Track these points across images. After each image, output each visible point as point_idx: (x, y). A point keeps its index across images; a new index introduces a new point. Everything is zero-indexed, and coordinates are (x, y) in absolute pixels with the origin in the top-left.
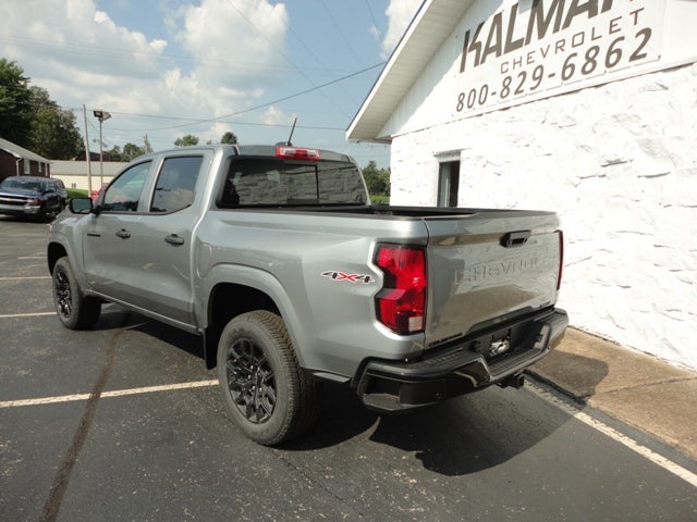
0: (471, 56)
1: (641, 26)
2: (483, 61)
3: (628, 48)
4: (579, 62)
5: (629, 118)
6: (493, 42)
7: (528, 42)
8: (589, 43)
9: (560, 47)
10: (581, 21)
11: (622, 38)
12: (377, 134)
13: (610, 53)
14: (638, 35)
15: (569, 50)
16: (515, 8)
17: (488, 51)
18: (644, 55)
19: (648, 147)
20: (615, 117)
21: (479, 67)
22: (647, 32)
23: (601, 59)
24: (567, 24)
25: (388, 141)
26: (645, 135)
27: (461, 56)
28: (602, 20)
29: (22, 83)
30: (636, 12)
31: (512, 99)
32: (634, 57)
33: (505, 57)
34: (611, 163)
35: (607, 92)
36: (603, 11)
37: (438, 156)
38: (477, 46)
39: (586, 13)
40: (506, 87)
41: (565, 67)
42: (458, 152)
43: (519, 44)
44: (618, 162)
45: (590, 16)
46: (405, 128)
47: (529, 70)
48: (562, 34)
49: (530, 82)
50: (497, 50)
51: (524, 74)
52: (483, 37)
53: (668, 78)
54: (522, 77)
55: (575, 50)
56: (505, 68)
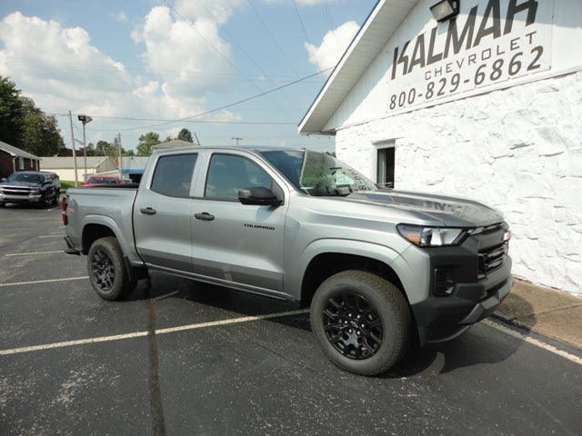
0: (400, 67)
1: (535, 44)
2: (410, 71)
3: (526, 60)
4: (488, 71)
5: (530, 113)
6: (418, 56)
7: (446, 56)
8: (495, 57)
9: (472, 59)
10: (488, 41)
11: (521, 54)
12: (323, 128)
13: (512, 64)
14: (533, 51)
15: (479, 62)
16: (434, 31)
17: (414, 62)
18: (538, 66)
19: (546, 134)
20: (519, 111)
21: (407, 75)
22: (540, 49)
23: (505, 69)
24: (477, 43)
25: (333, 133)
26: (543, 125)
27: (392, 67)
28: (504, 40)
29: (15, 94)
30: (531, 35)
31: (435, 100)
32: (531, 67)
33: (427, 68)
34: (518, 146)
35: (512, 94)
36: (505, 34)
37: (376, 144)
38: (404, 59)
39: (492, 35)
40: (430, 90)
41: (477, 75)
42: (393, 141)
43: (438, 58)
44: (523, 145)
45: (495, 37)
46: (346, 123)
47: (449, 77)
48: (473, 50)
49: (449, 86)
50: (421, 61)
51: (444, 80)
52: (409, 52)
53: (557, 83)
54: (442, 83)
55: (484, 62)
56: (428, 76)
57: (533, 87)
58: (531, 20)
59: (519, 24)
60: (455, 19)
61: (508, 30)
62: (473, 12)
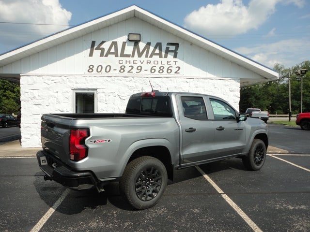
2: (106, 56)
3: (174, 69)
4: (157, 69)
6: (113, 50)
7: (133, 56)
8: (160, 65)
9: (148, 62)
10: (156, 58)
11: (172, 67)
13: (168, 70)
14: (176, 67)
15: (152, 65)
16: (124, 44)
17: (109, 53)
18: (179, 73)
21: (104, 58)
22: (179, 68)
23: (165, 70)
24: (151, 56)
27: (89, 50)
28: (164, 60)
30: (175, 62)
31: (126, 74)
32: (176, 73)
33: (119, 58)
35: (171, 80)
36: (164, 58)
37: (74, 89)
38: (103, 50)
39: (158, 56)
40: (122, 69)
41: (151, 69)
42: (96, 89)
43: (128, 56)
45: (160, 57)
47: (135, 66)
48: (148, 59)
49: (135, 70)
50: (115, 54)
52: (106, 46)
53: (188, 80)
54: (131, 68)
55: (155, 65)
56: (121, 62)
57: (180, 80)
58: (175, 56)
59: (170, 56)
60: (138, 43)
61: (166, 57)
62: (149, 44)
